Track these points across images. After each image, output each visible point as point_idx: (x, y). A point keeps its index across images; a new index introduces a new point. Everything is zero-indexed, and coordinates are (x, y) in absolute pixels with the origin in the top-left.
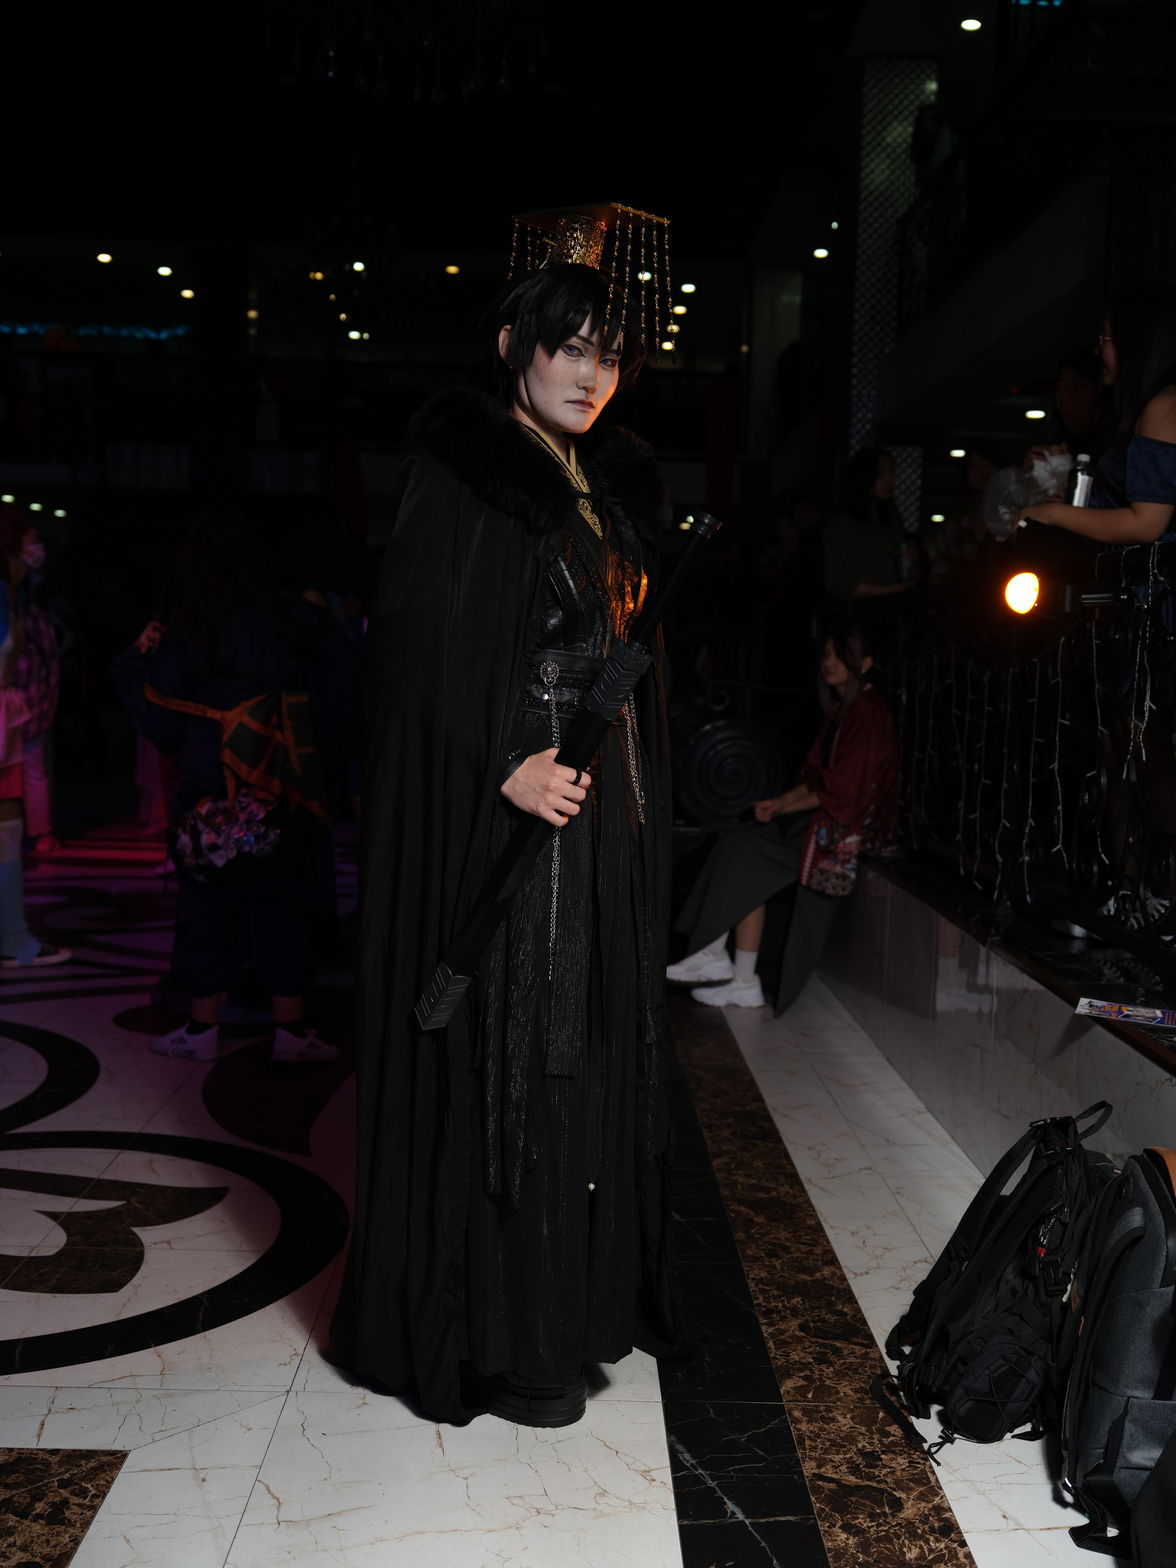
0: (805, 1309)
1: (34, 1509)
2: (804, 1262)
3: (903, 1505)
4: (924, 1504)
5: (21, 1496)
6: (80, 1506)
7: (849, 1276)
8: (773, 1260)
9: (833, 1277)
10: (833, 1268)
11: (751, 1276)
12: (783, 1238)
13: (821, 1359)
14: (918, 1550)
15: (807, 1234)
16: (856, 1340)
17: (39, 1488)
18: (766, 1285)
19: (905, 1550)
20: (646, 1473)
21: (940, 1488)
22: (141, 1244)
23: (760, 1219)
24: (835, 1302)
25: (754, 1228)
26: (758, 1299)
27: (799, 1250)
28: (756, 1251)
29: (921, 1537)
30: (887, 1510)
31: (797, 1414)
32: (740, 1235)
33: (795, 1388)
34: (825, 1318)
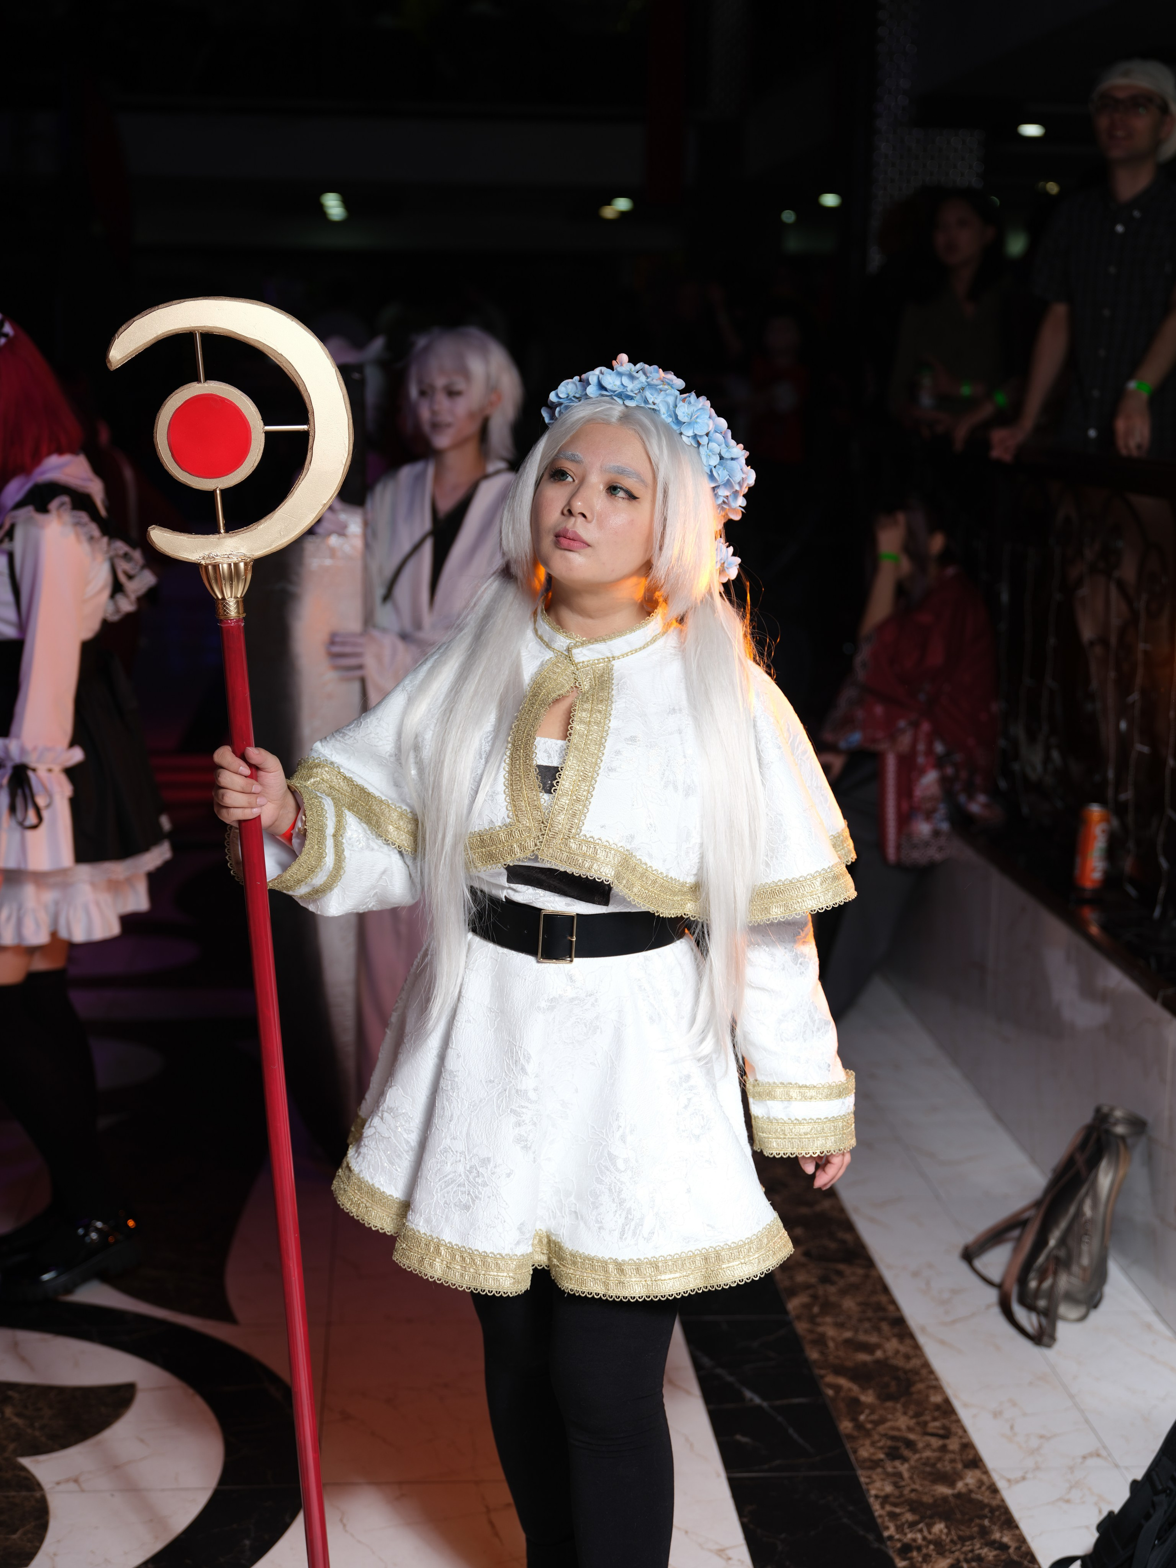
0: (952, 1541)
2: (939, 1465)
7: (1001, 1484)
8: (897, 1463)
9: (980, 1487)
10: (978, 1473)
11: (873, 1492)
12: (903, 1427)
15: (935, 1419)
18: (895, 1505)
22: (38, 1486)
23: (868, 1398)
24: (990, 1527)
25: (862, 1412)
26: (887, 1528)
27: (928, 1446)
28: (872, 1450)
32: (846, 1426)
34: (979, 1555)
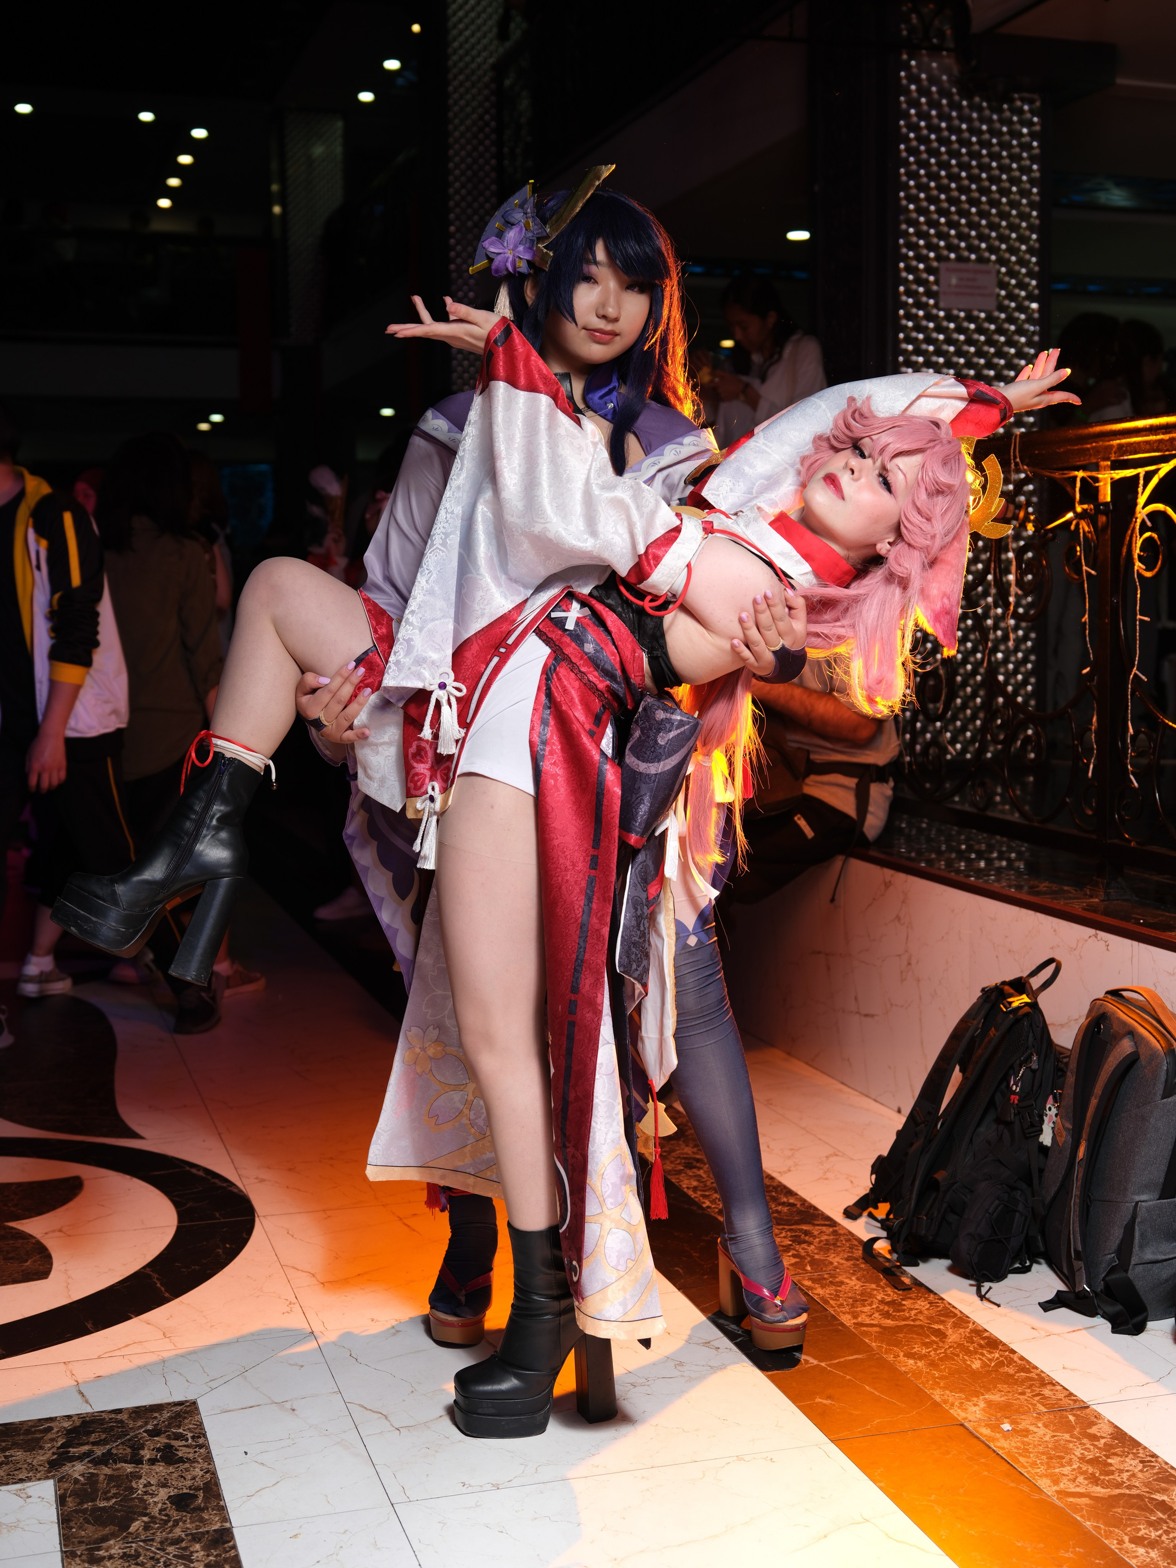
1: (143, 1456)
3: (944, 1333)
4: (962, 1330)
5: (118, 1448)
6: (184, 1446)
13: (797, 1240)
14: (979, 1361)
16: (816, 1222)
17: (130, 1440)
19: (968, 1363)
20: (707, 1344)
21: (967, 1317)
29: (976, 1353)
30: (934, 1338)
31: (808, 1283)
33: (792, 1265)
